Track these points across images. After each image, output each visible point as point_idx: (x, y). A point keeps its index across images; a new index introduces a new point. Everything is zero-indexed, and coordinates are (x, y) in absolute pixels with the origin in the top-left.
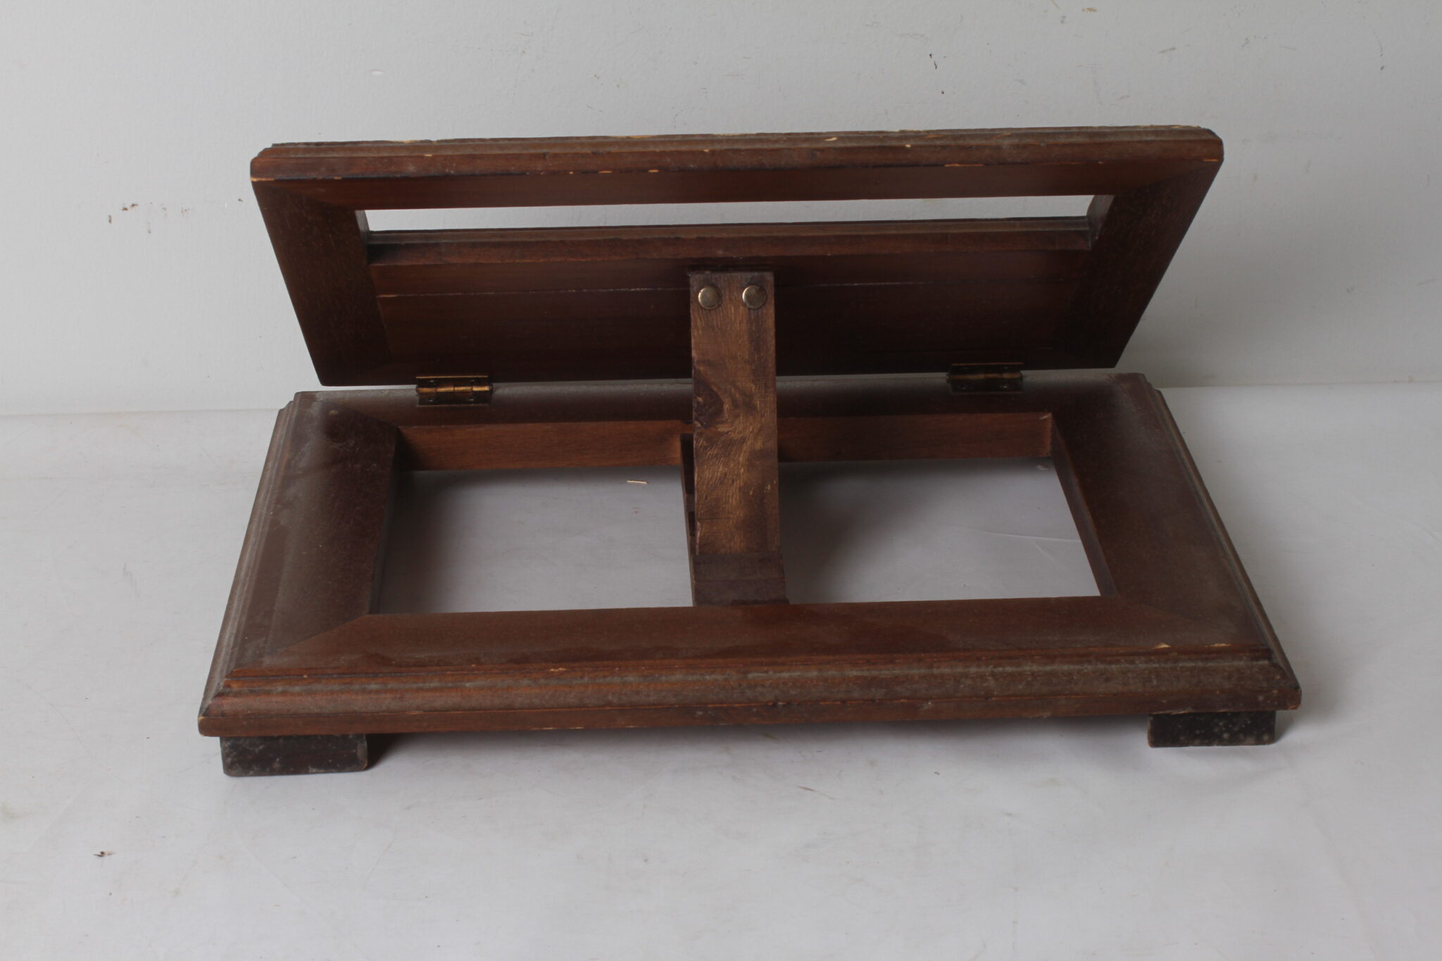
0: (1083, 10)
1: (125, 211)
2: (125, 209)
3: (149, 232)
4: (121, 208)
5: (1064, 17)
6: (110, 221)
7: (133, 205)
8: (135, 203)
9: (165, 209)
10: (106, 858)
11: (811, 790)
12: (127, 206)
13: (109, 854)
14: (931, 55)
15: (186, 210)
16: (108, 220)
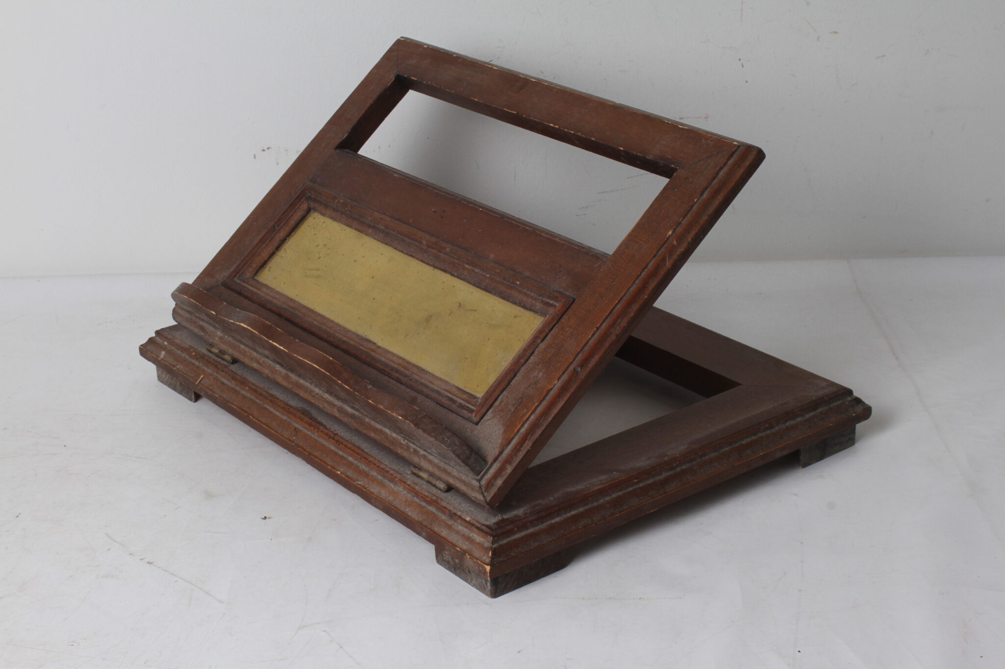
0: (831, 33)
1: (264, 152)
2: (264, 150)
3: (278, 164)
4: (262, 150)
6: (255, 157)
7: (268, 148)
8: (269, 147)
9: (287, 150)
10: (267, 520)
13: (269, 518)
16: (253, 157)
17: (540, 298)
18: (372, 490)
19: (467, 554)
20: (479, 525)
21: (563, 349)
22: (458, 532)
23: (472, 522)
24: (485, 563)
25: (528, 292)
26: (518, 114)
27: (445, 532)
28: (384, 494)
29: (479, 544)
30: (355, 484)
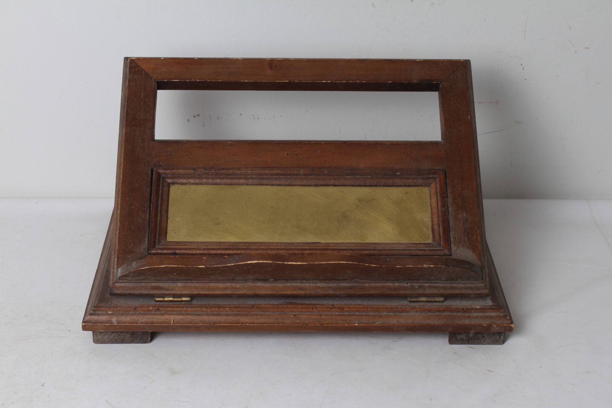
0: (584, 48)
1: (195, 118)
3: (204, 126)
4: (193, 116)
5: (576, 51)
6: (188, 121)
7: (198, 115)
8: (199, 114)
9: (210, 117)
11: (492, 371)
12: (196, 115)
14: (522, 64)
15: (219, 118)
16: (187, 121)
17: (420, 176)
18: (392, 323)
19: (493, 325)
20: (489, 307)
21: (465, 197)
22: (476, 317)
23: (482, 308)
24: (509, 324)
25: (408, 176)
26: (290, 82)
27: (466, 321)
28: (402, 321)
29: (496, 316)
30: (375, 325)
